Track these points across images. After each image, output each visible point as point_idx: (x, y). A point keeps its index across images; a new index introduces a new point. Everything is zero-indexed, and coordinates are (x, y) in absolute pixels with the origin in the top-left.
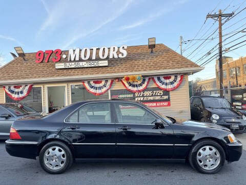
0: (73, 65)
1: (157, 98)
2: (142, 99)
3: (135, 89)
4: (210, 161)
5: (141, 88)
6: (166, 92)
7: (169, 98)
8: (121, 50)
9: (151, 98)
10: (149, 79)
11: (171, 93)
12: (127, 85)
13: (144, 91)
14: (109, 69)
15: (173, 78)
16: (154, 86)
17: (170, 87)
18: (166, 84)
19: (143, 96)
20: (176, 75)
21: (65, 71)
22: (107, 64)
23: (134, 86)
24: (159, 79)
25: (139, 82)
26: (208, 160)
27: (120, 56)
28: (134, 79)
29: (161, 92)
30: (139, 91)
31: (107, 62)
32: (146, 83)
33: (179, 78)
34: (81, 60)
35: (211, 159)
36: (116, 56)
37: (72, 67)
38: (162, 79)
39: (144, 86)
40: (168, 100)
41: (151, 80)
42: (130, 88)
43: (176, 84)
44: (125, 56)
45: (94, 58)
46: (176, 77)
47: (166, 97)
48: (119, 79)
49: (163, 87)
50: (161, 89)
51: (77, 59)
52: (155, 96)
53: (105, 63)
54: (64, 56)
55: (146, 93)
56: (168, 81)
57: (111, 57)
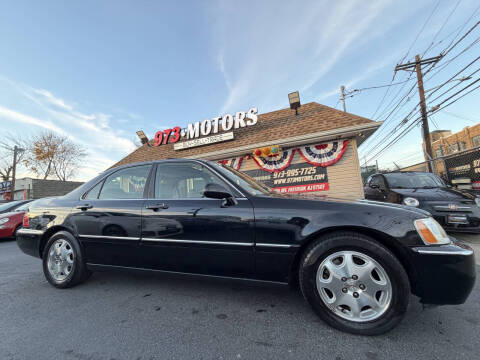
0: (192, 143)
1: (307, 178)
2: (284, 181)
3: (273, 167)
4: (356, 295)
5: (281, 166)
6: (321, 169)
7: (326, 177)
8: (250, 116)
9: (299, 179)
10: (293, 151)
11: (329, 169)
12: (261, 163)
13: (285, 169)
14: (235, 142)
15: (330, 146)
16: (301, 161)
17: (326, 160)
18: (320, 156)
19: (285, 177)
20: (335, 141)
21: (185, 152)
22: (232, 137)
23: (270, 163)
24: (308, 150)
25: (279, 158)
26: (350, 293)
27: (249, 123)
28: (267, 152)
29: (314, 169)
30: (280, 170)
31: (232, 133)
32: (288, 158)
33: (340, 146)
34: (201, 136)
35: (360, 291)
36: (243, 125)
37: (193, 145)
38: (313, 149)
39: (286, 162)
40: (325, 181)
41: (296, 152)
42: (266, 166)
43: (335, 155)
44: (255, 122)
45: (216, 131)
46: (336, 144)
47: (321, 177)
48: (250, 155)
49: (316, 160)
50: (312, 165)
51: (197, 135)
52: (303, 175)
53: (230, 136)
54: (183, 134)
55: (290, 172)
56: (322, 151)
57: (237, 126)
